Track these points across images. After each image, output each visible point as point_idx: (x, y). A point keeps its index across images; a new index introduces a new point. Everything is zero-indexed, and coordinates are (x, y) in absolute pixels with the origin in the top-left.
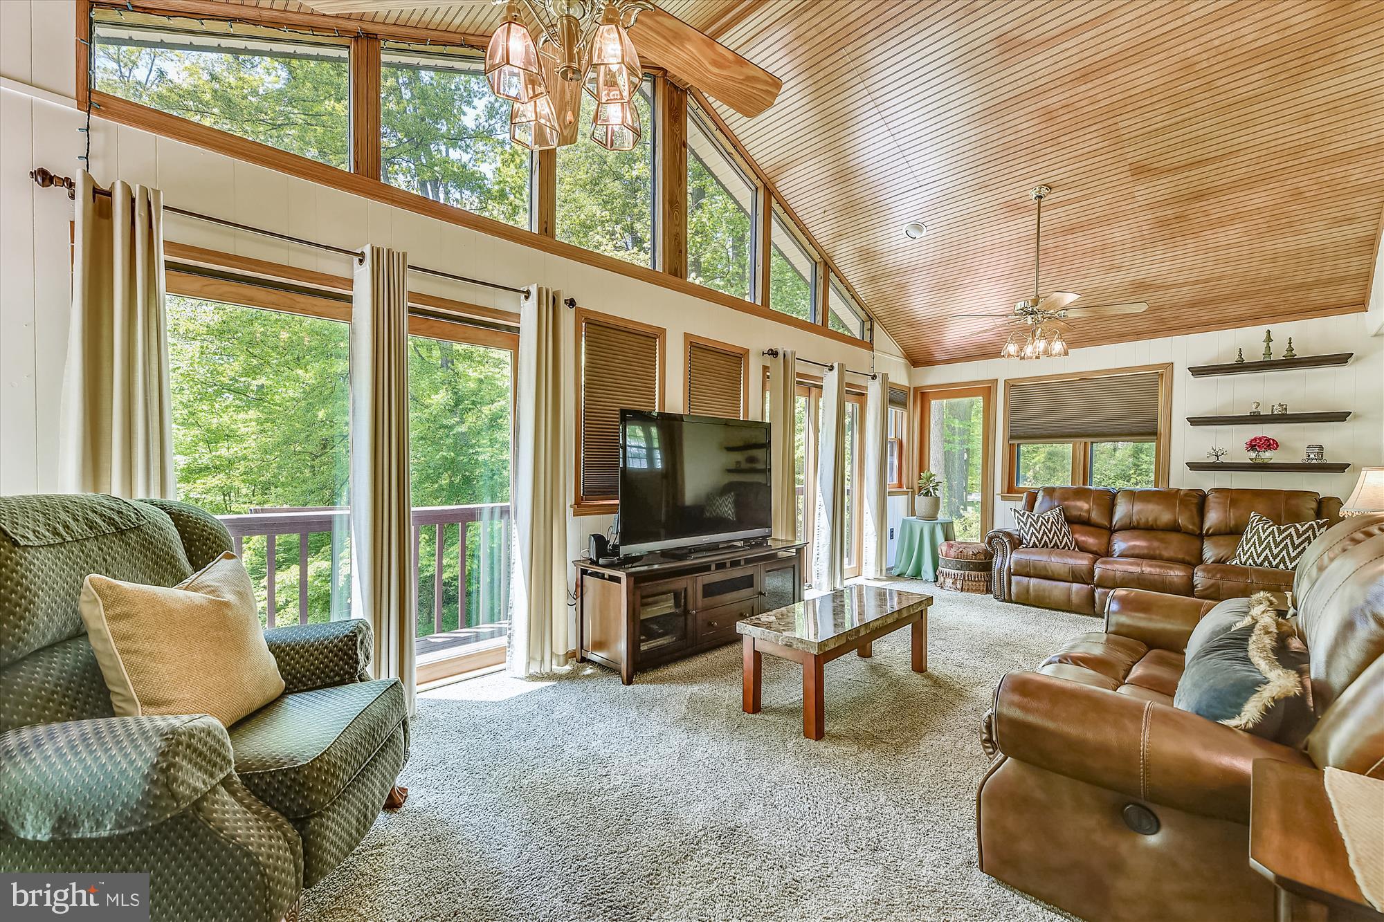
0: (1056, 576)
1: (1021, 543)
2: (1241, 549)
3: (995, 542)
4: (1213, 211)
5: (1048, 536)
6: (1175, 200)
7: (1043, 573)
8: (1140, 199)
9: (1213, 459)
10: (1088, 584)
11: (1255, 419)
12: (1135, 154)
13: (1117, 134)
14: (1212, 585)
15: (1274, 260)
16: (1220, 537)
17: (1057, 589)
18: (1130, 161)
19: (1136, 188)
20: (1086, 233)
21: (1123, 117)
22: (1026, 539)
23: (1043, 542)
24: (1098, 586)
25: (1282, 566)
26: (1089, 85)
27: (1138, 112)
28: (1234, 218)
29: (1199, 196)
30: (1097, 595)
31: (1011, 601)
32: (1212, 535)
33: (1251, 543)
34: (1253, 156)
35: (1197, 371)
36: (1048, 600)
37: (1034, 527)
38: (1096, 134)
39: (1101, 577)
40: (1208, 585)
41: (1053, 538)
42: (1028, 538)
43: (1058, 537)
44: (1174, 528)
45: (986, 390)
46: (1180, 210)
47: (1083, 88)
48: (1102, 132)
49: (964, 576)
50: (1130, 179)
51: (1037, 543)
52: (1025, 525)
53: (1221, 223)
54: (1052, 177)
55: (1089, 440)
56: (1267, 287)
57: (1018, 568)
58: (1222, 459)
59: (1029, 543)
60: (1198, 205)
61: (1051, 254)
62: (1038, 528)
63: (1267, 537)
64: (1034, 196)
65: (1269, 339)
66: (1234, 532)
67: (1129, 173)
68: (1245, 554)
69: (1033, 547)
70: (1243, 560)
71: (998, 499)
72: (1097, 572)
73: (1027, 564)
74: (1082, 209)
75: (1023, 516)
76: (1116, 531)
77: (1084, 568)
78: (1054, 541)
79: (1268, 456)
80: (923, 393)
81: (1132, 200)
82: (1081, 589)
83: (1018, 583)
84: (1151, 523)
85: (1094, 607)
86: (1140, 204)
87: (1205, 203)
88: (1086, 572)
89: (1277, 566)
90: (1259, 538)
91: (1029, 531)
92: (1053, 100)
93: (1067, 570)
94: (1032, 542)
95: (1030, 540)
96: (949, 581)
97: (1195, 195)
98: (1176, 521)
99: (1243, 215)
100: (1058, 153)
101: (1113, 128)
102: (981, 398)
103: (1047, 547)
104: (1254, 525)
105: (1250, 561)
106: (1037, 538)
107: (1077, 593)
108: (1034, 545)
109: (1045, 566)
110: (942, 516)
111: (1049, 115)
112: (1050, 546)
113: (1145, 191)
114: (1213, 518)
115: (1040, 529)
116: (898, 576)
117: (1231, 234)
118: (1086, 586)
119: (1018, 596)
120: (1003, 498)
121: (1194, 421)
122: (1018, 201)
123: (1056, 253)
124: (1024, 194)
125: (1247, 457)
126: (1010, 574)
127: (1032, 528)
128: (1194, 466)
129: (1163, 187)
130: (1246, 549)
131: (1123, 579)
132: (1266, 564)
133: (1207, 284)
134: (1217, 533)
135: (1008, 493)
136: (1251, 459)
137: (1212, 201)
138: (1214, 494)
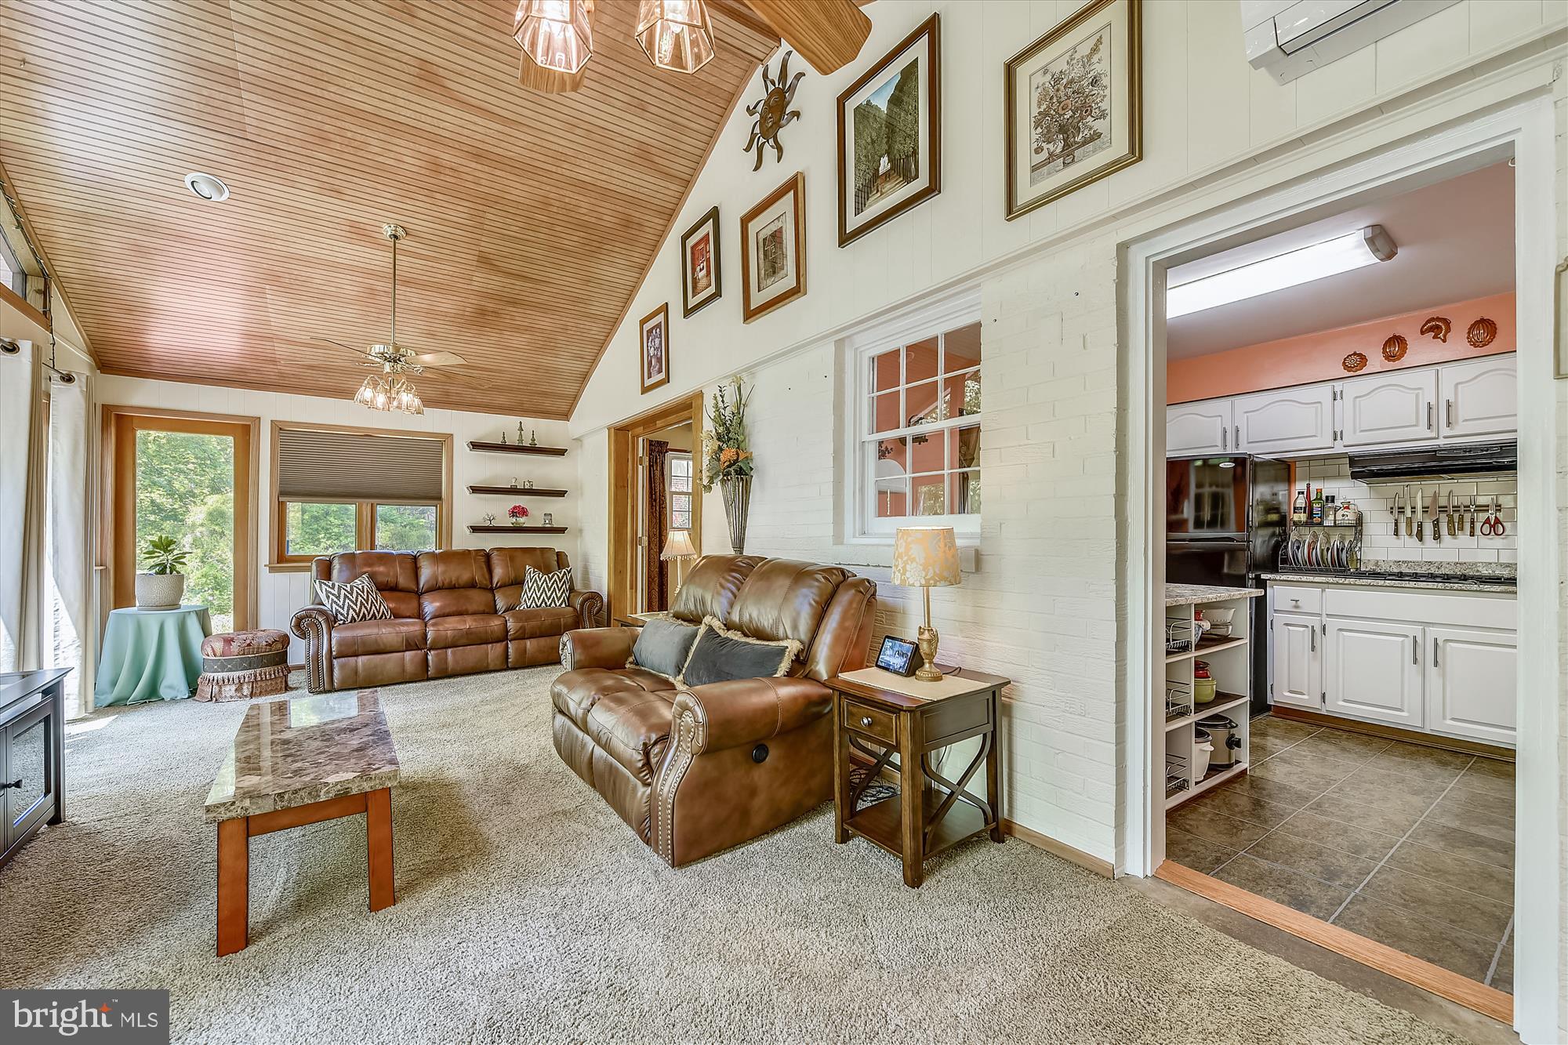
0: (388, 649)
1: (336, 619)
2: (525, 596)
3: (305, 623)
4: (517, 318)
5: (365, 607)
6: (498, 298)
7: (373, 648)
8: (475, 283)
9: (487, 524)
10: (421, 649)
11: (513, 491)
12: (488, 246)
13: (482, 220)
14: (521, 627)
15: (536, 369)
16: (505, 588)
17: (389, 662)
18: (481, 249)
19: (476, 274)
20: (419, 291)
21: (492, 210)
22: (342, 614)
23: (361, 615)
24: (429, 650)
25: (553, 605)
26: (479, 167)
27: (504, 214)
28: (528, 329)
29: (514, 303)
30: (430, 657)
31: (332, 690)
32: (500, 587)
33: (532, 590)
34: (555, 291)
35: (476, 446)
36: (380, 677)
37: (349, 599)
38: (466, 210)
39: (434, 641)
40: (518, 628)
41: (371, 608)
42: (345, 613)
43: (376, 607)
44: (472, 585)
45: (244, 431)
46: (498, 307)
47: (474, 165)
48: (472, 212)
49: (255, 676)
50: (475, 263)
51: (356, 616)
52: (338, 597)
53: (518, 329)
54: (416, 224)
55: (374, 501)
56: (525, 388)
57: (343, 648)
58: (494, 524)
59: (347, 618)
60: (511, 309)
61: (378, 297)
62: (354, 600)
63: (542, 584)
64: (389, 233)
65: (521, 429)
66: (518, 583)
67: (476, 258)
68: (529, 600)
69: (351, 622)
70: (529, 605)
71: (264, 571)
72: (430, 635)
73: (354, 641)
74: (425, 268)
75: (333, 588)
76: (422, 594)
77: (417, 633)
78: (372, 613)
79: (523, 521)
80: (119, 417)
81: (469, 282)
82: (416, 654)
83: (342, 667)
84: (453, 583)
85: (428, 671)
86: (473, 288)
87: (514, 309)
88: (420, 638)
89: (550, 605)
90: (538, 585)
91: (344, 605)
92: (446, 157)
93: (400, 640)
94: (350, 617)
95: (348, 614)
96: (230, 690)
97: (511, 300)
98: (473, 579)
99: (533, 329)
100: (428, 206)
101: (481, 214)
102: (231, 439)
103: (375, 618)
104: (532, 575)
105: (534, 604)
106: (354, 610)
107: (412, 660)
108: (353, 620)
109: (376, 640)
110: (190, 601)
111: (436, 167)
112: (368, 618)
113: (482, 280)
114: (499, 573)
115: (357, 600)
116: (109, 706)
117: (518, 340)
118: (419, 652)
119: (343, 681)
120: (272, 570)
121: (475, 490)
122: (368, 227)
123: (383, 298)
124: (377, 224)
125: (509, 522)
126: (331, 658)
127: (347, 601)
128: (475, 529)
129: (495, 282)
130: (529, 595)
131: (454, 637)
132: (543, 605)
133: (490, 373)
134: (503, 586)
135: (278, 563)
136: (513, 524)
137: (520, 310)
138: (495, 553)
